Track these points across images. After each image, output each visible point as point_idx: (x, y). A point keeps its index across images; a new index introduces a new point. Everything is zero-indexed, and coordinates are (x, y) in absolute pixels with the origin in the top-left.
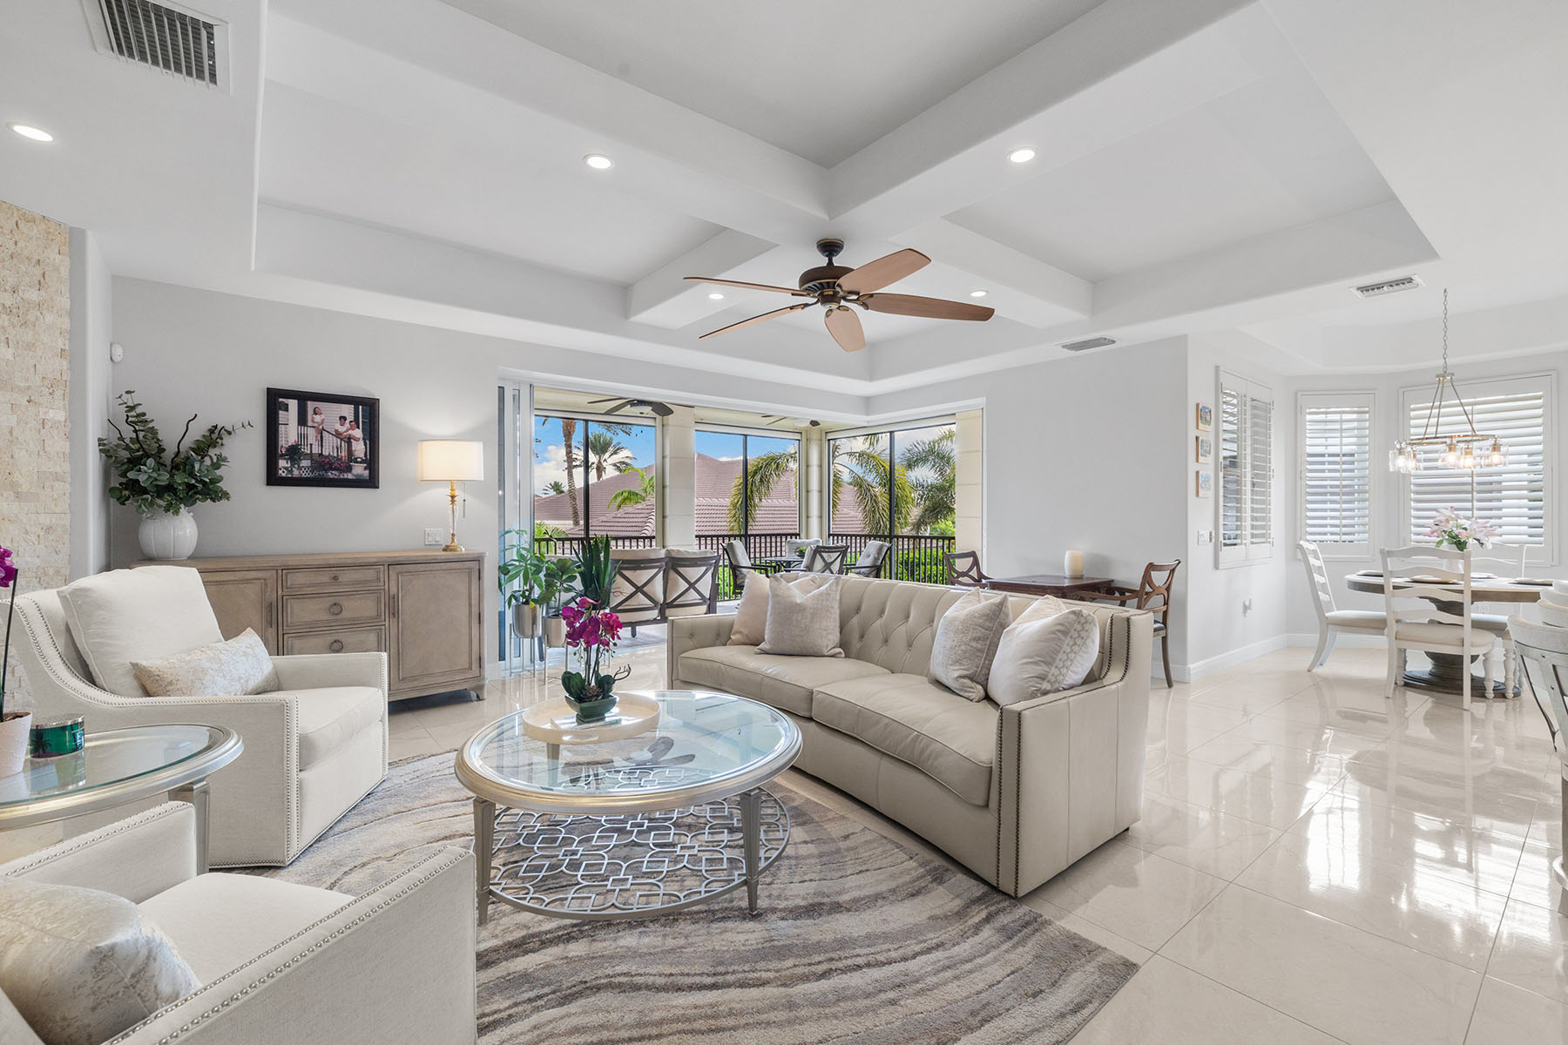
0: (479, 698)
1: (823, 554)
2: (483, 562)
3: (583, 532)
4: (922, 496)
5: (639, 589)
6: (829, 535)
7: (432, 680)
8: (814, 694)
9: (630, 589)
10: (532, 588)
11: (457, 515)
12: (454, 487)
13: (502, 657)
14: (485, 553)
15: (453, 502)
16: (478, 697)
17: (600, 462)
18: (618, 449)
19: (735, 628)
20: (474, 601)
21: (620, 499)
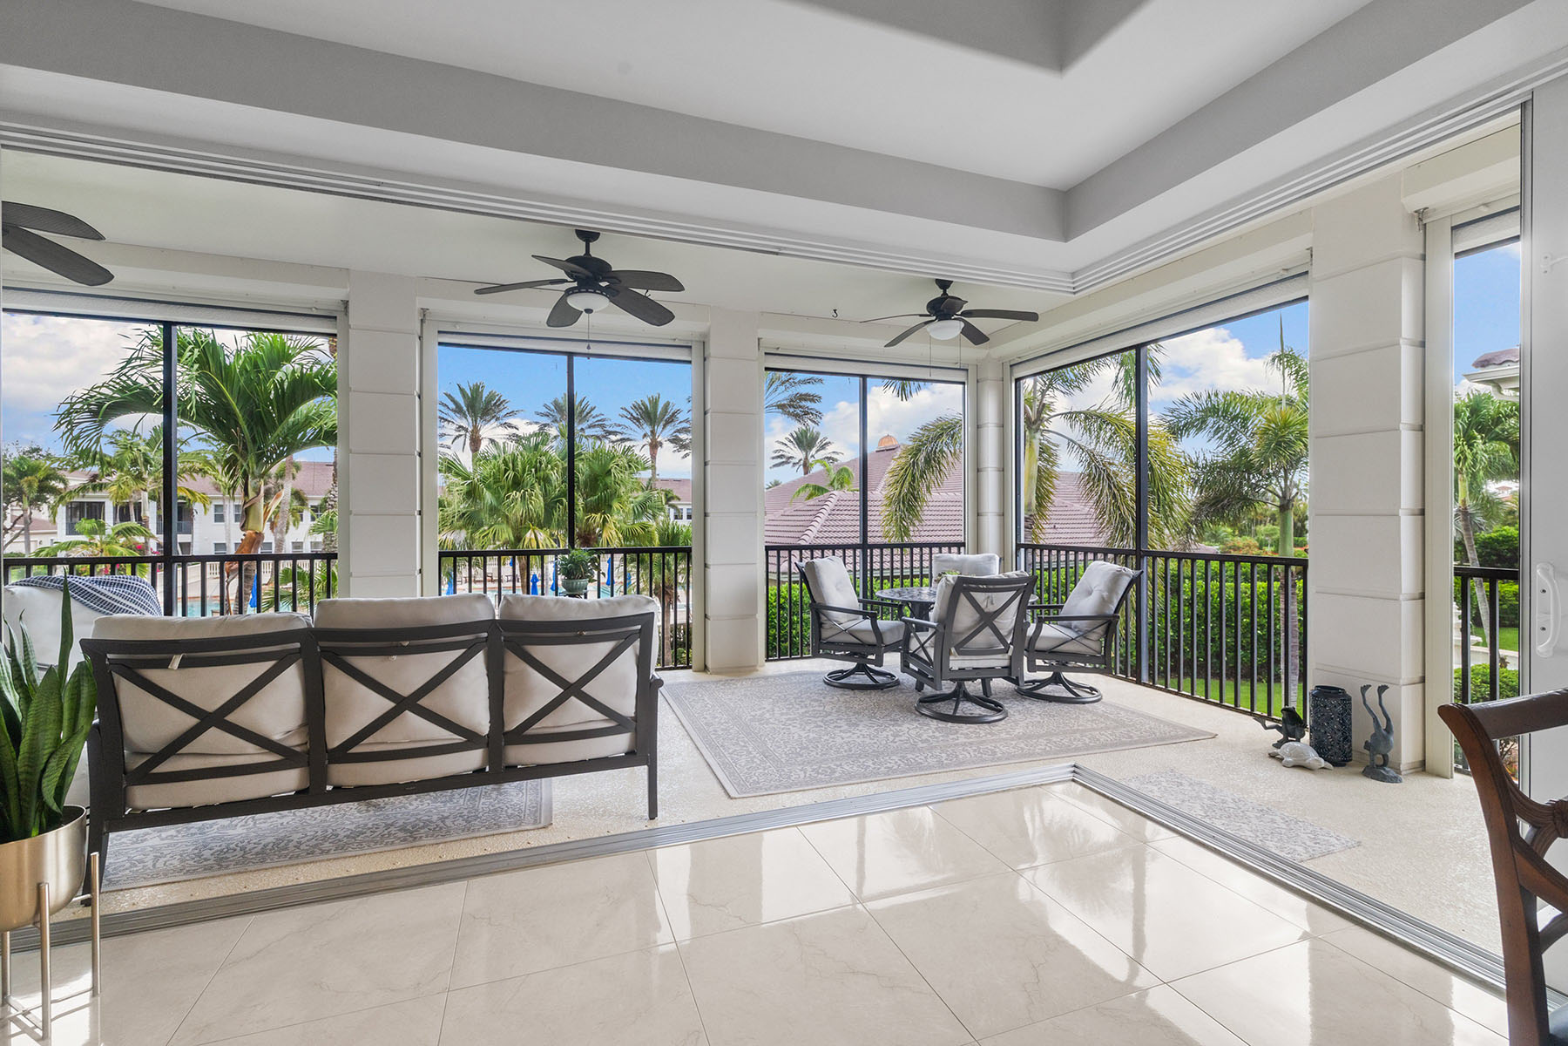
1: (975, 595)
4: (1196, 482)
5: (406, 703)
6: (1019, 546)
9: (384, 704)
17: (806, 458)
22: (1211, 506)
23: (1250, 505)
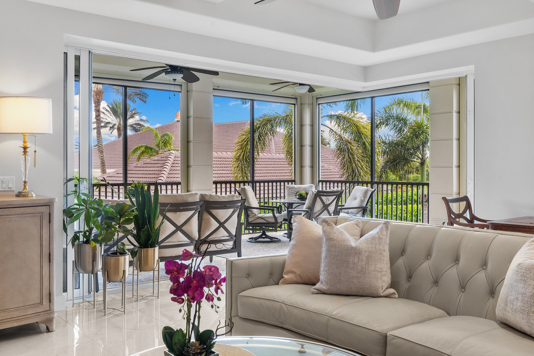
0: (48, 330)
1: (322, 197)
2: (53, 207)
3: (122, 179)
4: (385, 151)
5: (179, 228)
6: (319, 181)
7: (7, 315)
8: (388, 339)
9: (173, 228)
10: (91, 229)
11: (28, 165)
12: (27, 140)
13: (65, 290)
14: (54, 199)
15: (25, 152)
16: (48, 328)
18: (135, 114)
19: (287, 268)
20: (45, 243)
21: (139, 152)
22: (391, 163)
23: (408, 163)
